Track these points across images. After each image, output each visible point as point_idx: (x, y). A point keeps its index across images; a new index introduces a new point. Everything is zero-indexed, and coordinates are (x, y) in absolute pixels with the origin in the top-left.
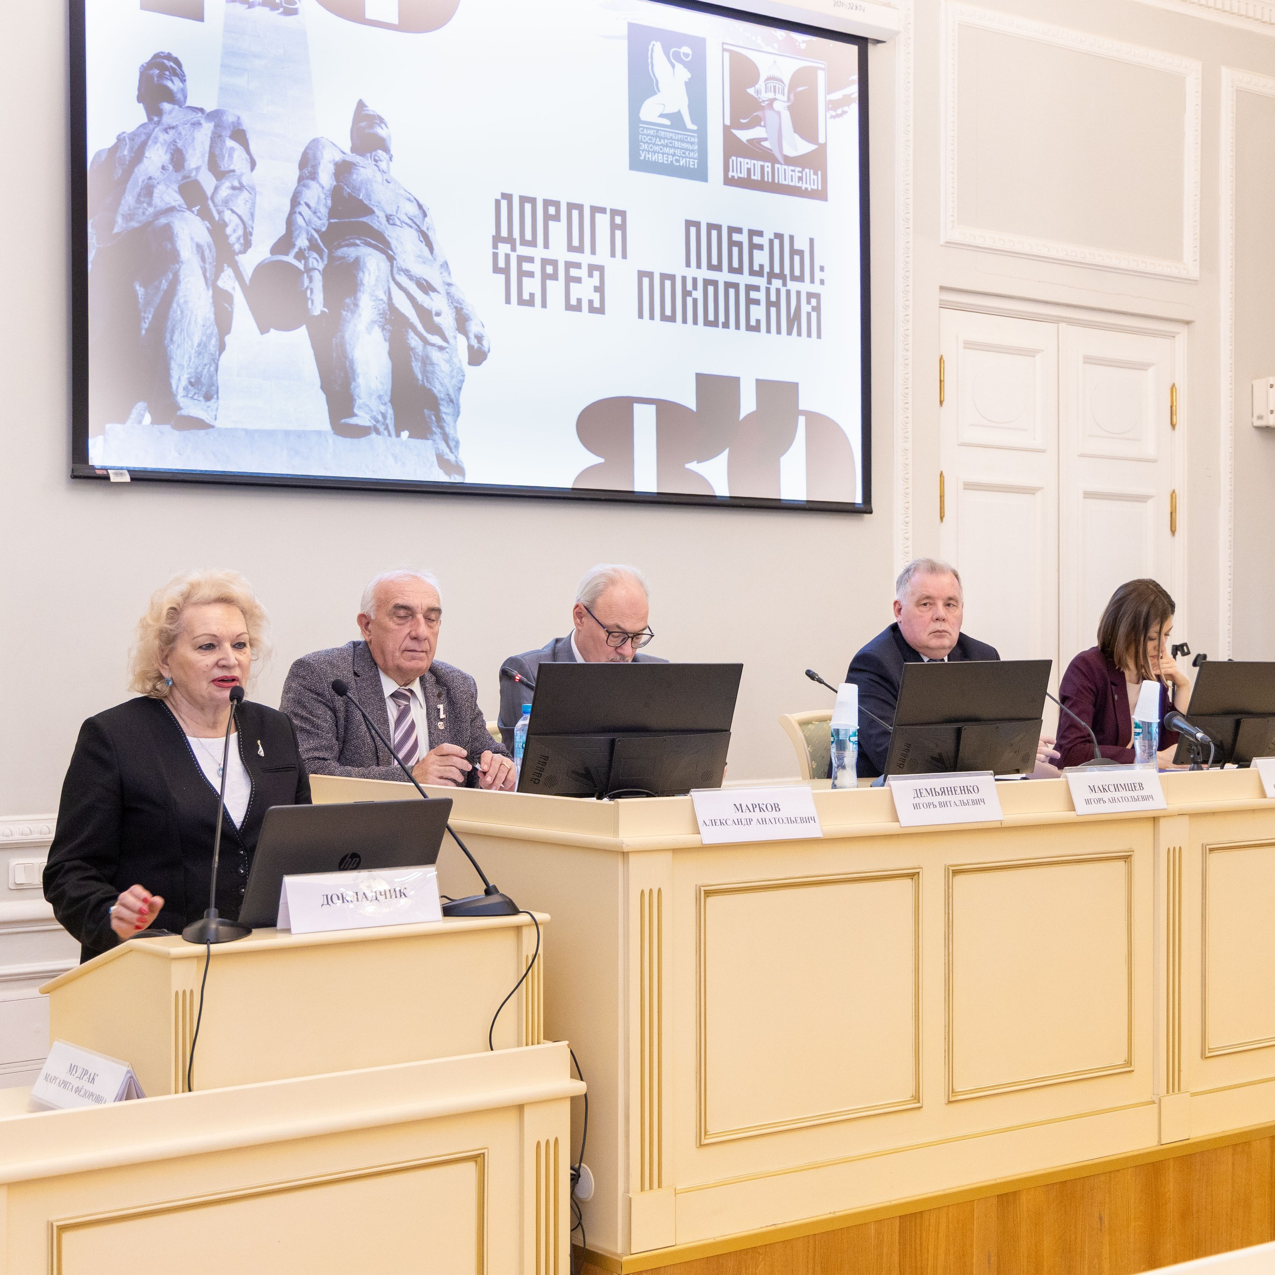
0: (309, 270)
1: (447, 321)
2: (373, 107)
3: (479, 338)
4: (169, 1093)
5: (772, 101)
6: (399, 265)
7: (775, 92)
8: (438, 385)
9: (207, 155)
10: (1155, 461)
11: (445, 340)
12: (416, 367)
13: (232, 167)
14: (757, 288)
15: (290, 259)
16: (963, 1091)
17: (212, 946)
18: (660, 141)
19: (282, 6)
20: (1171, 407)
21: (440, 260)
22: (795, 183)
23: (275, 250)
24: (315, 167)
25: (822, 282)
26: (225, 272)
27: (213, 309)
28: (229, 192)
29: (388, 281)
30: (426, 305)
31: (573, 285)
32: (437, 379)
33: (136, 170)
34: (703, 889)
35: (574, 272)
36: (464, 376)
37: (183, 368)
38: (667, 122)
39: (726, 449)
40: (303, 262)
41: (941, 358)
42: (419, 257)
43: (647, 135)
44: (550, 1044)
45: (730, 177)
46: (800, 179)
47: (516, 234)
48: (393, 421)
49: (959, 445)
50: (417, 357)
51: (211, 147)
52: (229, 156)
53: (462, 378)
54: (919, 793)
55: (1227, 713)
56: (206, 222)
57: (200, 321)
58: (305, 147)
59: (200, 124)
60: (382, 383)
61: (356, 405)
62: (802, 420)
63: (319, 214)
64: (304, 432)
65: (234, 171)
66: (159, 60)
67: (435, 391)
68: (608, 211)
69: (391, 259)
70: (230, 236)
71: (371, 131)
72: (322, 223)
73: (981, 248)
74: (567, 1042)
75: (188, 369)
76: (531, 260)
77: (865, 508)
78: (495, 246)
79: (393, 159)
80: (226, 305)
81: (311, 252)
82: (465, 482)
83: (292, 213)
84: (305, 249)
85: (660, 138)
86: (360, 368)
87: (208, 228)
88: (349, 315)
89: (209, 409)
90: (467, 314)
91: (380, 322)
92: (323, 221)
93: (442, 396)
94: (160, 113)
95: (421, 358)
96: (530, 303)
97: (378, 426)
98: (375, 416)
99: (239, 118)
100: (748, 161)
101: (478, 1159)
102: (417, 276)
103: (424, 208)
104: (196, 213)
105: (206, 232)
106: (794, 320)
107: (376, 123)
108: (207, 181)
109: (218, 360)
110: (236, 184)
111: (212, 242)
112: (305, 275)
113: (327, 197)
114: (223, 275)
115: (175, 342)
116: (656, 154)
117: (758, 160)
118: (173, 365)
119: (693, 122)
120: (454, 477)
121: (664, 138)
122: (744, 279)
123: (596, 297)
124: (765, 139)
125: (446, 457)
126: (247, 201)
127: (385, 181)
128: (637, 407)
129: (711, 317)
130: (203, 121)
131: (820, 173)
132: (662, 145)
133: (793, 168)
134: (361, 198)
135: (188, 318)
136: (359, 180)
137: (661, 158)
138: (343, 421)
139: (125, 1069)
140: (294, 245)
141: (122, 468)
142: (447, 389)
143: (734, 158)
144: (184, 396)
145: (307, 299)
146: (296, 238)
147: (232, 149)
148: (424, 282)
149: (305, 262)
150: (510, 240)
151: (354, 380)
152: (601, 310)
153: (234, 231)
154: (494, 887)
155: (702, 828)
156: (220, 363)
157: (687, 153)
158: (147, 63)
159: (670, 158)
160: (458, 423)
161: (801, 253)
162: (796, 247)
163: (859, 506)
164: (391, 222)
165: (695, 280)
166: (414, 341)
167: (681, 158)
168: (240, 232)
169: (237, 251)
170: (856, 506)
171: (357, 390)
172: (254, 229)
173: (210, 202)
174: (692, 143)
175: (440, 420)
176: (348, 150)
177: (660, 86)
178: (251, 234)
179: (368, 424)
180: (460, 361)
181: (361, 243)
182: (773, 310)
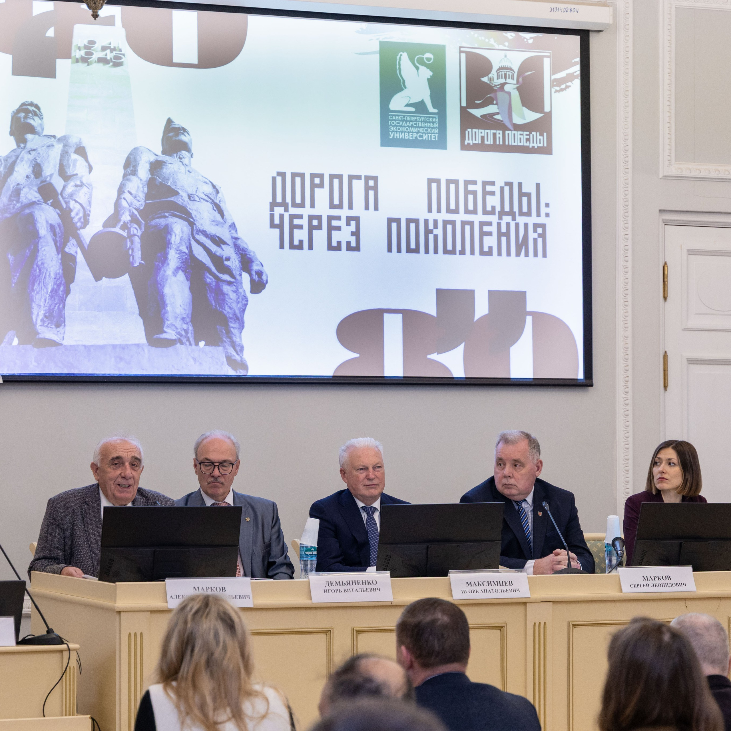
0: (131, 236)
1: (234, 263)
2: (178, 122)
3: (260, 273)
5: (503, 85)
6: (198, 228)
7: (505, 78)
8: (227, 309)
9: (58, 166)
11: (232, 276)
13: (75, 172)
14: (490, 224)
15: (117, 230)
18: (406, 124)
19: (112, 61)
21: (229, 222)
22: (524, 143)
23: (106, 225)
24: (135, 167)
25: (547, 215)
26: (70, 242)
27: (62, 267)
28: (73, 188)
29: (189, 240)
30: (218, 254)
31: (334, 233)
32: (227, 304)
33: (9, 180)
35: (334, 223)
36: (247, 301)
37: (41, 307)
38: (413, 109)
42: (213, 221)
43: (395, 121)
45: (466, 143)
46: (528, 140)
47: (289, 200)
49: (683, 330)
51: (61, 160)
52: (73, 165)
53: (246, 303)
56: (57, 210)
57: (52, 275)
58: (128, 154)
59: (53, 146)
60: (184, 309)
61: (165, 325)
62: (529, 319)
63: (138, 198)
64: (126, 345)
65: (77, 174)
66: (24, 107)
68: (363, 178)
69: (192, 224)
70: (74, 217)
71: (177, 138)
72: (140, 204)
75: (44, 307)
76: (300, 217)
78: (272, 209)
79: (193, 156)
80: (71, 264)
81: (132, 224)
83: (119, 198)
84: (128, 222)
85: (406, 121)
87: (58, 214)
89: (58, 333)
91: (183, 268)
92: (141, 203)
93: (231, 316)
94: (25, 141)
96: (300, 246)
97: (182, 339)
98: (179, 332)
99: (80, 139)
100: (483, 131)
102: (212, 235)
103: (217, 187)
104: (50, 204)
105: (57, 217)
107: (181, 133)
108: (58, 183)
109: (65, 300)
110: (78, 183)
111: (61, 223)
112: (128, 240)
113: (144, 186)
114: (69, 244)
115: (35, 290)
116: (403, 133)
117: (490, 129)
119: (434, 107)
120: (239, 371)
121: (410, 121)
124: (497, 114)
125: (234, 358)
126: (86, 194)
127: (187, 171)
128: (386, 316)
129: (450, 247)
130: (55, 144)
131: (545, 134)
132: (408, 126)
133: (522, 133)
134: (169, 184)
135: (44, 274)
136: (168, 173)
137: (407, 135)
140: (120, 220)
142: (235, 311)
143: (470, 130)
144: (41, 326)
146: (122, 216)
147: (76, 160)
148: (217, 238)
149: (128, 231)
150: (284, 204)
152: (357, 248)
153: (77, 214)
156: (66, 302)
157: (429, 130)
158: (17, 110)
159: (415, 135)
160: (242, 334)
161: (528, 195)
163: (582, 381)
164: (192, 199)
165: (436, 222)
166: (209, 279)
167: (424, 134)
168: (81, 215)
170: (579, 381)
171: (166, 315)
172: (91, 212)
173: (60, 197)
174: (433, 123)
176: (159, 153)
177: (406, 84)
178: (89, 215)
179: (174, 337)
180: (244, 291)
181: (169, 215)
182: (504, 239)
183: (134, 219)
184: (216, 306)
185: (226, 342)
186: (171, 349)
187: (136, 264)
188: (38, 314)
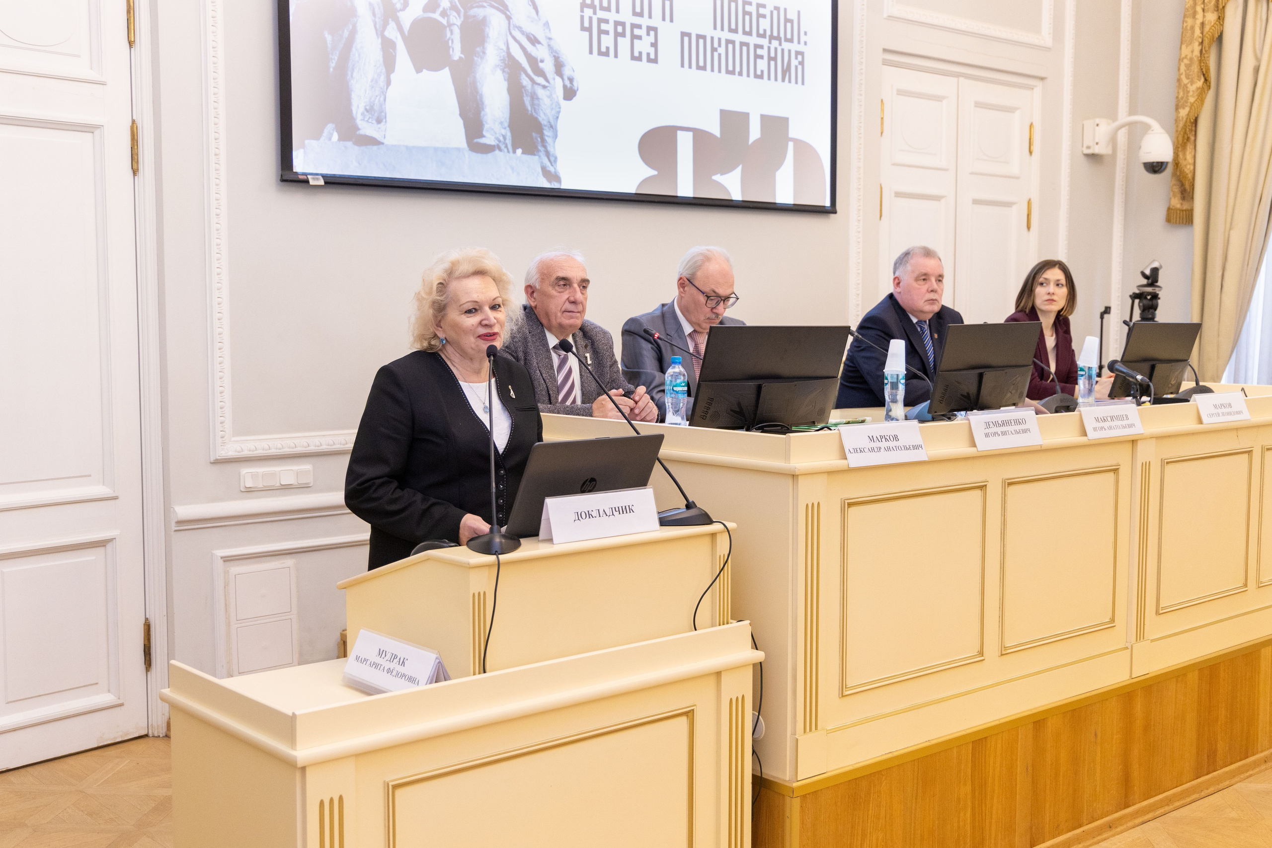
0: (450, 25)
1: (548, 66)
3: (571, 80)
4: (468, 675)
8: (542, 114)
10: (1018, 178)
11: (547, 80)
12: (527, 100)
14: (761, 47)
15: (436, 16)
16: (1010, 646)
17: (500, 556)
20: (1030, 139)
23: (426, 9)
25: (805, 43)
27: (382, 53)
29: (507, 35)
30: (533, 54)
31: (636, 41)
32: (542, 110)
34: (846, 501)
35: (637, 32)
36: (560, 108)
39: (739, 165)
40: (446, 18)
41: (882, 101)
44: (735, 624)
48: (511, 141)
50: (527, 93)
53: (559, 110)
54: (988, 425)
55: (1145, 360)
61: (485, 129)
67: (540, 119)
69: (509, 18)
73: (911, 21)
74: (748, 622)
76: (606, 21)
77: (832, 210)
78: (582, 11)
80: (391, 50)
82: (562, 188)
84: (447, 9)
86: (487, 101)
88: (479, 60)
90: (562, 62)
91: (501, 66)
95: (530, 94)
101: (689, 714)
106: (786, 71)
109: (386, 93)
112: (448, 29)
114: (388, 27)
118: (354, 96)
122: (753, 40)
123: (652, 51)
125: (548, 169)
128: (679, 133)
129: (730, 68)
138: (475, 140)
139: (434, 656)
140: (439, 6)
141: (317, 174)
142: (549, 118)
144: (361, 120)
145: (449, 47)
149: (448, 19)
151: (483, 110)
152: (655, 61)
154: (693, 502)
155: (848, 455)
161: (791, 21)
162: (788, 17)
165: (720, 40)
166: (525, 81)
169: (399, 9)
170: (826, 208)
175: (543, 141)
180: (558, 97)
182: (772, 63)
183: (453, 7)
184: (531, 111)
185: (541, 151)
186: (490, 155)
187: (456, 58)
188: (358, 106)
